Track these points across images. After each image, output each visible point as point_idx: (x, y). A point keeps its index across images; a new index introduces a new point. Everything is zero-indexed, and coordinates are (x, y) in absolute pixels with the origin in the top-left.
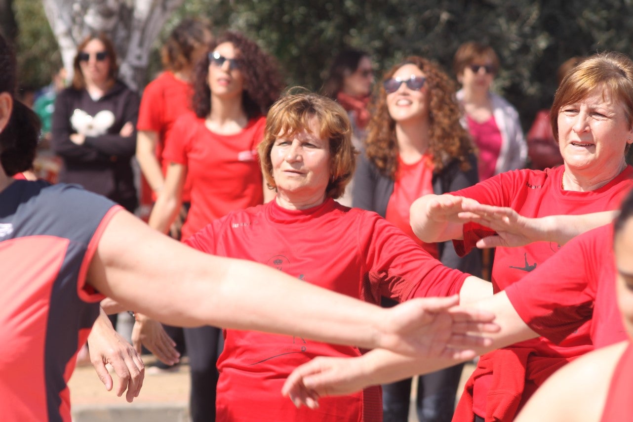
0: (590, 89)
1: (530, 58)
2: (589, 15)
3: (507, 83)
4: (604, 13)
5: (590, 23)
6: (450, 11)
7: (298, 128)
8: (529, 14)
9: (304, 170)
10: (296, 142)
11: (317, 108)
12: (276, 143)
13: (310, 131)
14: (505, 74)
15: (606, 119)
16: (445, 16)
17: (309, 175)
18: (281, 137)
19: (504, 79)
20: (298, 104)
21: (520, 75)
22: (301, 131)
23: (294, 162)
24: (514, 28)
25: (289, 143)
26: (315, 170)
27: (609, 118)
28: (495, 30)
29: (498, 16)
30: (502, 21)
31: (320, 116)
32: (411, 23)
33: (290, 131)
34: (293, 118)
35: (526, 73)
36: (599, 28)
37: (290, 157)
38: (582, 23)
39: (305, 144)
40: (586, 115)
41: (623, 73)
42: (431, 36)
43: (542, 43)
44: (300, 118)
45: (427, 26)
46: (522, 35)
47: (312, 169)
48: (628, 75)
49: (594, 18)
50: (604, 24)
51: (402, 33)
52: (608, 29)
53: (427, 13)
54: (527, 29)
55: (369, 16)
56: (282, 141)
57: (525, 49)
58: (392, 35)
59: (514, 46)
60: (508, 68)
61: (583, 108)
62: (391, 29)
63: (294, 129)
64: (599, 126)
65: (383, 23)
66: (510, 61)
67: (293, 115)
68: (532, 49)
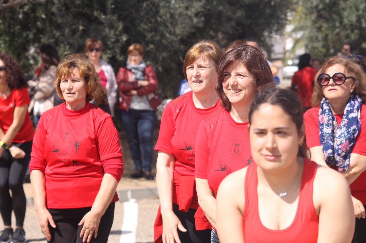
0: (196, 56)
1: (120, 45)
2: (143, 26)
3: (110, 56)
4: (150, 25)
5: (144, 29)
6: (83, 26)
7: (69, 74)
8: (118, 26)
9: (74, 92)
10: (69, 81)
11: (77, 65)
12: (62, 81)
13: (74, 75)
14: (109, 52)
15: (206, 68)
16: (81, 28)
17: (77, 93)
18: (63, 79)
19: (109, 54)
20: (68, 64)
21: (115, 52)
22: (71, 76)
23: (69, 90)
24: (112, 32)
25: (67, 81)
26: (79, 91)
27: (207, 68)
28: (104, 34)
29: (105, 27)
30: (107, 30)
31: (78, 68)
32: (67, 31)
33: (66, 76)
34: (67, 70)
35: (118, 51)
36: (148, 31)
37: (67, 87)
38: (140, 29)
39: (73, 81)
40: (197, 69)
41: (211, 48)
42: (76, 36)
43: (124, 38)
44: (69, 70)
45: (74, 32)
46: (116, 35)
47: (77, 91)
48: (214, 48)
49: (146, 27)
50: (149, 29)
51: (63, 35)
52: (151, 32)
53: (74, 27)
54: (118, 33)
55: (48, 29)
56: (64, 80)
57: (117, 41)
58: (59, 36)
59: (113, 40)
60: (110, 49)
61: (195, 66)
62: (58, 34)
63: (68, 75)
64: (203, 72)
65: (55, 32)
66: (111, 46)
67: (67, 69)
68: (121, 41)
